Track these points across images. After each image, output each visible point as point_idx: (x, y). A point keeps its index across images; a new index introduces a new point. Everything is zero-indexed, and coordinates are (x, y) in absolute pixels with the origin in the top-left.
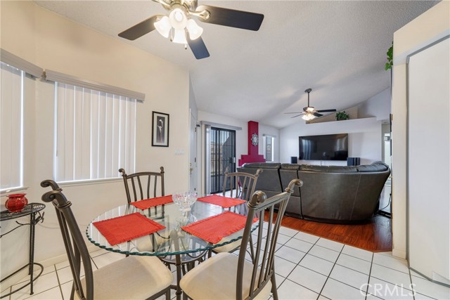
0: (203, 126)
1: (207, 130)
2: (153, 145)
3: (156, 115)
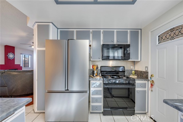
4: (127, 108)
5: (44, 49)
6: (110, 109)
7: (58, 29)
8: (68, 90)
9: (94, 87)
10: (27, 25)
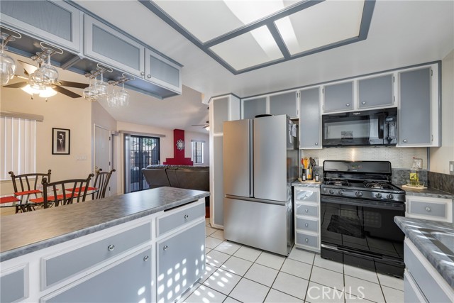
0: (122, 135)
1: (127, 137)
2: (53, 154)
3: (56, 131)
4: (381, 255)
5: (222, 134)
6: (336, 249)
7: (240, 99)
8: (254, 197)
9: (302, 199)
10: (201, 101)
